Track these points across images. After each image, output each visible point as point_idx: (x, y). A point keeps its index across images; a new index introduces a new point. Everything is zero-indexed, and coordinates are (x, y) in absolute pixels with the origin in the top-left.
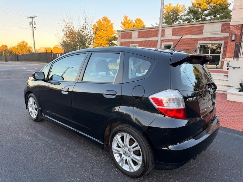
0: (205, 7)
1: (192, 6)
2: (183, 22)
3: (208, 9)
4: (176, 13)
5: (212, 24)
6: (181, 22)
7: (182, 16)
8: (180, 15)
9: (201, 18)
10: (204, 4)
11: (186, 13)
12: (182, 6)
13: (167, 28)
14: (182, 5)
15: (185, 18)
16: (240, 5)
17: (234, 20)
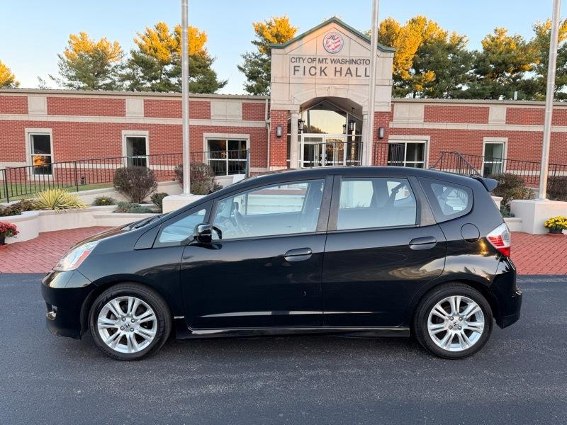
0: (166, 58)
1: (139, 49)
2: (119, 81)
3: (172, 61)
4: (102, 58)
5: (226, 100)
6: (115, 82)
7: (116, 67)
8: (113, 64)
9: (161, 78)
10: (164, 50)
11: (125, 61)
12: (113, 46)
13: (131, 97)
14: (112, 42)
15: (124, 72)
16: (282, 77)
17: (276, 102)
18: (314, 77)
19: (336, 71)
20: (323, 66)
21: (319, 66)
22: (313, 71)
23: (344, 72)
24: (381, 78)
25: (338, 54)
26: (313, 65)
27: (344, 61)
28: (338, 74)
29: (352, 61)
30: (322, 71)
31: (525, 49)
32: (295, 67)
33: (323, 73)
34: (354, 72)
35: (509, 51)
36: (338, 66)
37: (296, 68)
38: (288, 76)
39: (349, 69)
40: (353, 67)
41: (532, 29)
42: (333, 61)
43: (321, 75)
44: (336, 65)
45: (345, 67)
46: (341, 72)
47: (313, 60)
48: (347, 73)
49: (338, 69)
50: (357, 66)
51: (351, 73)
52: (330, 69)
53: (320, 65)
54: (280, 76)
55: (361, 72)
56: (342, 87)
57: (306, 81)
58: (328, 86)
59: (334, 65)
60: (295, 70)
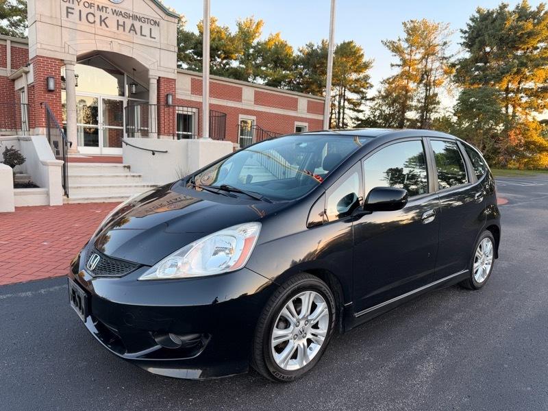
16: (51, 17)
17: (44, 46)
18: (93, 25)
19: (118, 25)
20: (104, 15)
21: (98, 14)
22: (91, 18)
23: (128, 28)
24: (166, 42)
25: (121, 5)
26: (91, 10)
27: (127, 16)
28: (121, 28)
29: (135, 18)
30: (102, 21)
31: (232, 40)
32: (67, 8)
33: (103, 23)
34: (138, 30)
35: (220, 39)
36: (121, 20)
37: (70, 10)
38: (59, 16)
39: (133, 25)
40: (137, 24)
41: (235, 23)
42: (114, 12)
43: (101, 25)
44: (118, 18)
45: (129, 22)
46: (124, 26)
47: (91, 5)
48: (131, 30)
49: (121, 23)
50: (141, 24)
51: (135, 30)
52: (112, 21)
53: (101, 13)
54: (49, 15)
55: (146, 31)
56: (126, 43)
57: (83, 28)
58: (111, 40)
59: (115, 18)
60: (68, 12)
